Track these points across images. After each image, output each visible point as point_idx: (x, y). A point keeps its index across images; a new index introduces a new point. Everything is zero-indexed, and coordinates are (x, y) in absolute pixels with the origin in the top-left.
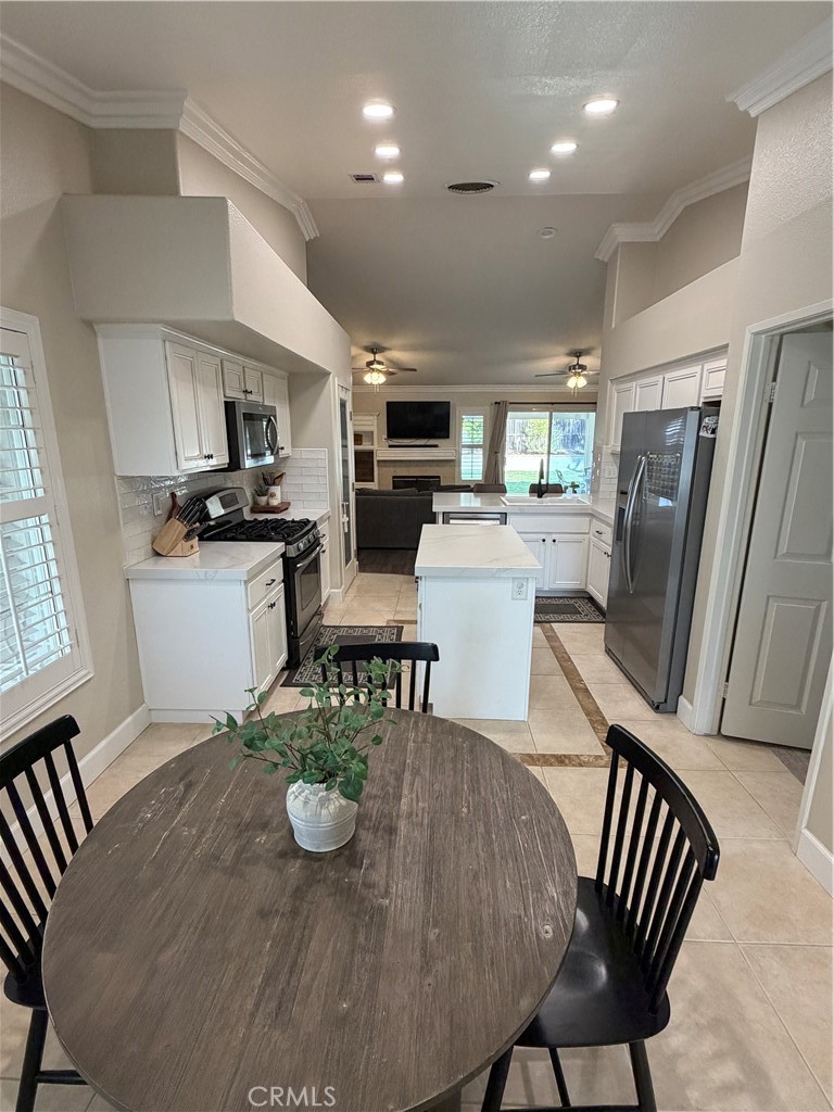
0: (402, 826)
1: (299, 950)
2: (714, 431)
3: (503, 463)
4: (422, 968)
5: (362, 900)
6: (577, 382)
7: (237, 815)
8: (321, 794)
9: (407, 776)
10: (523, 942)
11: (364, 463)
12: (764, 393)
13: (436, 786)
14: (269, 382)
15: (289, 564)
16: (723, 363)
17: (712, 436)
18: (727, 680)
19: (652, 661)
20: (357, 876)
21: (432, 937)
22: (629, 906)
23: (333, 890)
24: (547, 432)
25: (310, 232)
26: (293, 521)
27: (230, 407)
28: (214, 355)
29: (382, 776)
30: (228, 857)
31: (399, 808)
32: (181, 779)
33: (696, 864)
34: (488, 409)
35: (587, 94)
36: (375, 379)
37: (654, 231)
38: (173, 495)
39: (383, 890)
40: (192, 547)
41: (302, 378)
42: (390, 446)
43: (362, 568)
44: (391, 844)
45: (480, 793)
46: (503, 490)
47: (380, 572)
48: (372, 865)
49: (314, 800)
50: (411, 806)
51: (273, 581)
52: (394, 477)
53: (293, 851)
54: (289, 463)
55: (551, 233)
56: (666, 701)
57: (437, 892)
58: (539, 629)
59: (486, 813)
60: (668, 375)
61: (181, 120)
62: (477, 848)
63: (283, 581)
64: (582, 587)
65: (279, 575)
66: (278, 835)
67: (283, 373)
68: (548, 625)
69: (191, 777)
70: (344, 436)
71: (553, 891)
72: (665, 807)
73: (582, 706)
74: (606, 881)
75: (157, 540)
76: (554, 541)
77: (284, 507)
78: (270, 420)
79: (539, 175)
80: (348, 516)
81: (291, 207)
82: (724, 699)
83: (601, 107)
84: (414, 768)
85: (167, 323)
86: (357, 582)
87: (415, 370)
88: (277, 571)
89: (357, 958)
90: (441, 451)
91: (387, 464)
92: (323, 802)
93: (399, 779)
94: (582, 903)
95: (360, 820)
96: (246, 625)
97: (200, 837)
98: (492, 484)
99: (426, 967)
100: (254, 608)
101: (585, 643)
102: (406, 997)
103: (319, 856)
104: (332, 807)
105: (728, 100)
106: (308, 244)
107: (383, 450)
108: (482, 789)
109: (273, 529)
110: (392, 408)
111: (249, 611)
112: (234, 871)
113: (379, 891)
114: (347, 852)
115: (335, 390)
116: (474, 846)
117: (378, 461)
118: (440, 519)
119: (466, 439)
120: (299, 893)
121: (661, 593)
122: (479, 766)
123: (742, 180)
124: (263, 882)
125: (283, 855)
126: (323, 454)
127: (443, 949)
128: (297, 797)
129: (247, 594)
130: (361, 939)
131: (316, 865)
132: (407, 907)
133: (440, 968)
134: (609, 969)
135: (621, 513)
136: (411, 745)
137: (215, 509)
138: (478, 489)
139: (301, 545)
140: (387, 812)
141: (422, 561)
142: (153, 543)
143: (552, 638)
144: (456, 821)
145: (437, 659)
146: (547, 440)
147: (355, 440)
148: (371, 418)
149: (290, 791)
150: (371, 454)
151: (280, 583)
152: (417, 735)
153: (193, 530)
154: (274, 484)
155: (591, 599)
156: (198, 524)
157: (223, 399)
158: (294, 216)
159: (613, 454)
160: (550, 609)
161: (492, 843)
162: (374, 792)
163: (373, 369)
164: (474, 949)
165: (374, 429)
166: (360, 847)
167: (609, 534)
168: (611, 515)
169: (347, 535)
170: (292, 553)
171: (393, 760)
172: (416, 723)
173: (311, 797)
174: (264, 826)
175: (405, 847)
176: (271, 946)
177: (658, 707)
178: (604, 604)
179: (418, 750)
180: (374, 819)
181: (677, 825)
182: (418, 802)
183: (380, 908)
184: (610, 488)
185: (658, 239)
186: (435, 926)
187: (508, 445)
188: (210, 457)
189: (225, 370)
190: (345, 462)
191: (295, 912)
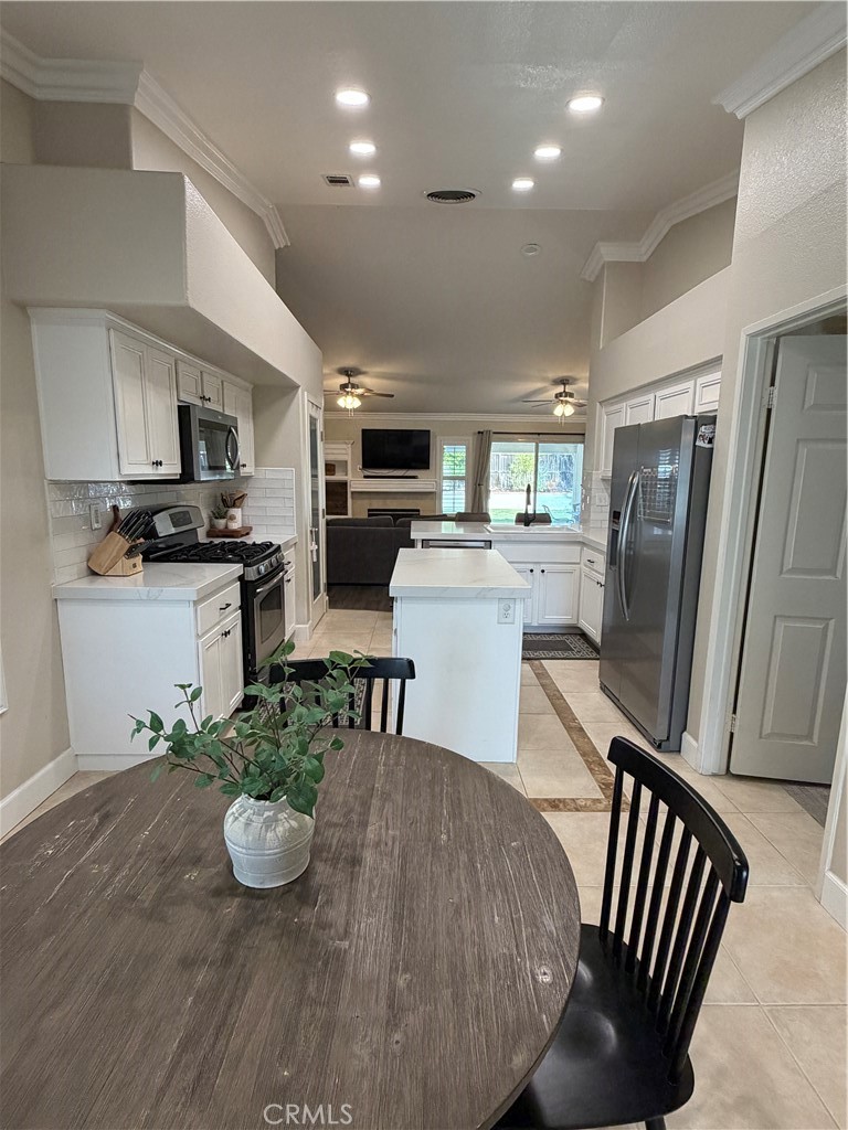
0: (369, 856)
1: (230, 1006)
2: (710, 441)
3: (487, 497)
4: (388, 1022)
5: (315, 943)
6: (564, 411)
7: (162, 848)
8: (267, 814)
9: (375, 802)
10: (515, 985)
11: (337, 493)
12: (762, 398)
13: (411, 813)
14: (230, 392)
15: (247, 588)
16: (717, 375)
17: (709, 446)
18: (734, 712)
19: (652, 698)
20: (308, 915)
21: (401, 982)
22: (639, 955)
23: (279, 931)
24: (533, 469)
25: (280, 241)
26: (254, 544)
27: (184, 412)
28: (167, 352)
29: (345, 803)
30: (147, 897)
31: (365, 836)
32: (97, 810)
33: (720, 885)
34: (471, 439)
35: (570, 89)
36: (349, 402)
37: (640, 252)
38: (115, 508)
39: (341, 930)
40: (135, 566)
41: (269, 390)
42: (365, 477)
43: (333, 604)
44: (353, 877)
45: (461, 819)
46: (485, 519)
47: (352, 609)
48: (329, 902)
49: (258, 822)
50: (380, 835)
51: (228, 605)
52: (369, 510)
53: (231, 887)
54: (252, 483)
55: (536, 250)
56: (668, 738)
57: (408, 930)
58: (527, 666)
59: (470, 841)
60: (660, 393)
61: (136, 95)
62: (458, 880)
63: (240, 608)
64: (574, 622)
65: (236, 601)
66: (214, 870)
67: (247, 385)
68: (537, 662)
69: (109, 807)
70: (314, 465)
71: (550, 924)
72: (679, 826)
73: (576, 745)
74: (612, 928)
75: (94, 557)
76: (543, 571)
77: (247, 531)
78: (231, 431)
79: (523, 185)
80: (317, 543)
81: (260, 211)
82: (732, 734)
83: (586, 105)
84: (383, 793)
85: (113, 309)
86: (326, 619)
87: (392, 396)
88: (233, 594)
89: (306, 1013)
90: (420, 482)
91: (363, 496)
92: (270, 823)
93: (366, 805)
94: (584, 955)
95: (317, 851)
96: (194, 652)
97: (113, 876)
98: (476, 514)
99: (392, 1023)
100: (204, 634)
101: (579, 681)
102: (367, 1059)
103: (265, 893)
104: (280, 829)
105: (714, 102)
106: (278, 253)
107: (357, 481)
108: (465, 815)
109: (231, 551)
110: (368, 436)
111: (198, 637)
112: (154, 914)
113: (337, 931)
114: (298, 888)
115: (304, 407)
116: (454, 875)
117: (352, 493)
118: (419, 545)
119: (446, 471)
120: (234, 937)
121: (659, 628)
122: (461, 789)
123: (731, 195)
124: (189, 926)
125: (218, 893)
126: (290, 474)
127: (415, 997)
128: (236, 818)
129: (196, 617)
130: (311, 989)
131: (258, 904)
132: (371, 950)
133: (412, 1020)
134: (619, 1031)
135: (614, 535)
136: (381, 768)
137: (164, 526)
138: (460, 518)
139: (262, 568)
140: (349, 841)
141: (399, 581)
142: (88, 560)
143: (542, 675)
144: (434, 849)
145: (413, 676)
146: (533, 477)
147: (326, 470)
148: (344, 446)
149: (229, 812)
150: (344, 485)
151: (236, 610)
152: (387, 758)
153: (135, 547)
154: (234, 506)
155: (584, 635)
156: (142, 540)
157: (176, 403)
158: (263, 221)
159: (603, 480)
160: (537, 645)
161: (476, 872)
162: (335, 819)
163: (348, 392)
164: (455, 996)
165: (348, 458)
166: (317, 880)
167: (601, 561)
168: (603, 540)
169: (316, 566)
170: (252, 574)
171: (359, 785)
172: (388, 745)
173: (254, 818)
174: (196, 861)
175: (371, 882)
176: (194, 1002)
177: (659, 746)
178: (598, 639)
179: (389, 774)
180: (333, 849)
181: (694, 844)
182: (388, 829)
183: (337, 952)
184: (602, 516)
185: (644, 259)
186: (406, 970)
187: (492, 481)
188: (159, 463)
189: (180, 370)
190: (315, 494)
191: (228, 960)
